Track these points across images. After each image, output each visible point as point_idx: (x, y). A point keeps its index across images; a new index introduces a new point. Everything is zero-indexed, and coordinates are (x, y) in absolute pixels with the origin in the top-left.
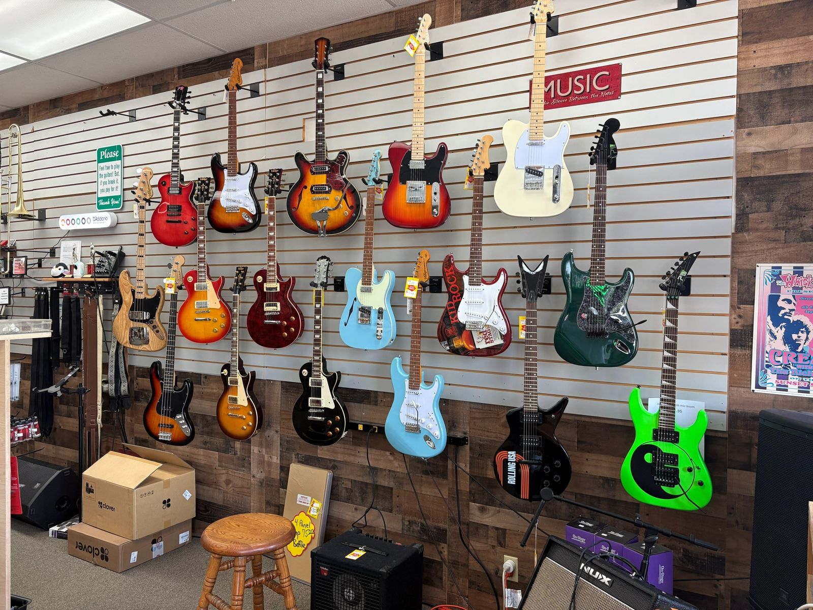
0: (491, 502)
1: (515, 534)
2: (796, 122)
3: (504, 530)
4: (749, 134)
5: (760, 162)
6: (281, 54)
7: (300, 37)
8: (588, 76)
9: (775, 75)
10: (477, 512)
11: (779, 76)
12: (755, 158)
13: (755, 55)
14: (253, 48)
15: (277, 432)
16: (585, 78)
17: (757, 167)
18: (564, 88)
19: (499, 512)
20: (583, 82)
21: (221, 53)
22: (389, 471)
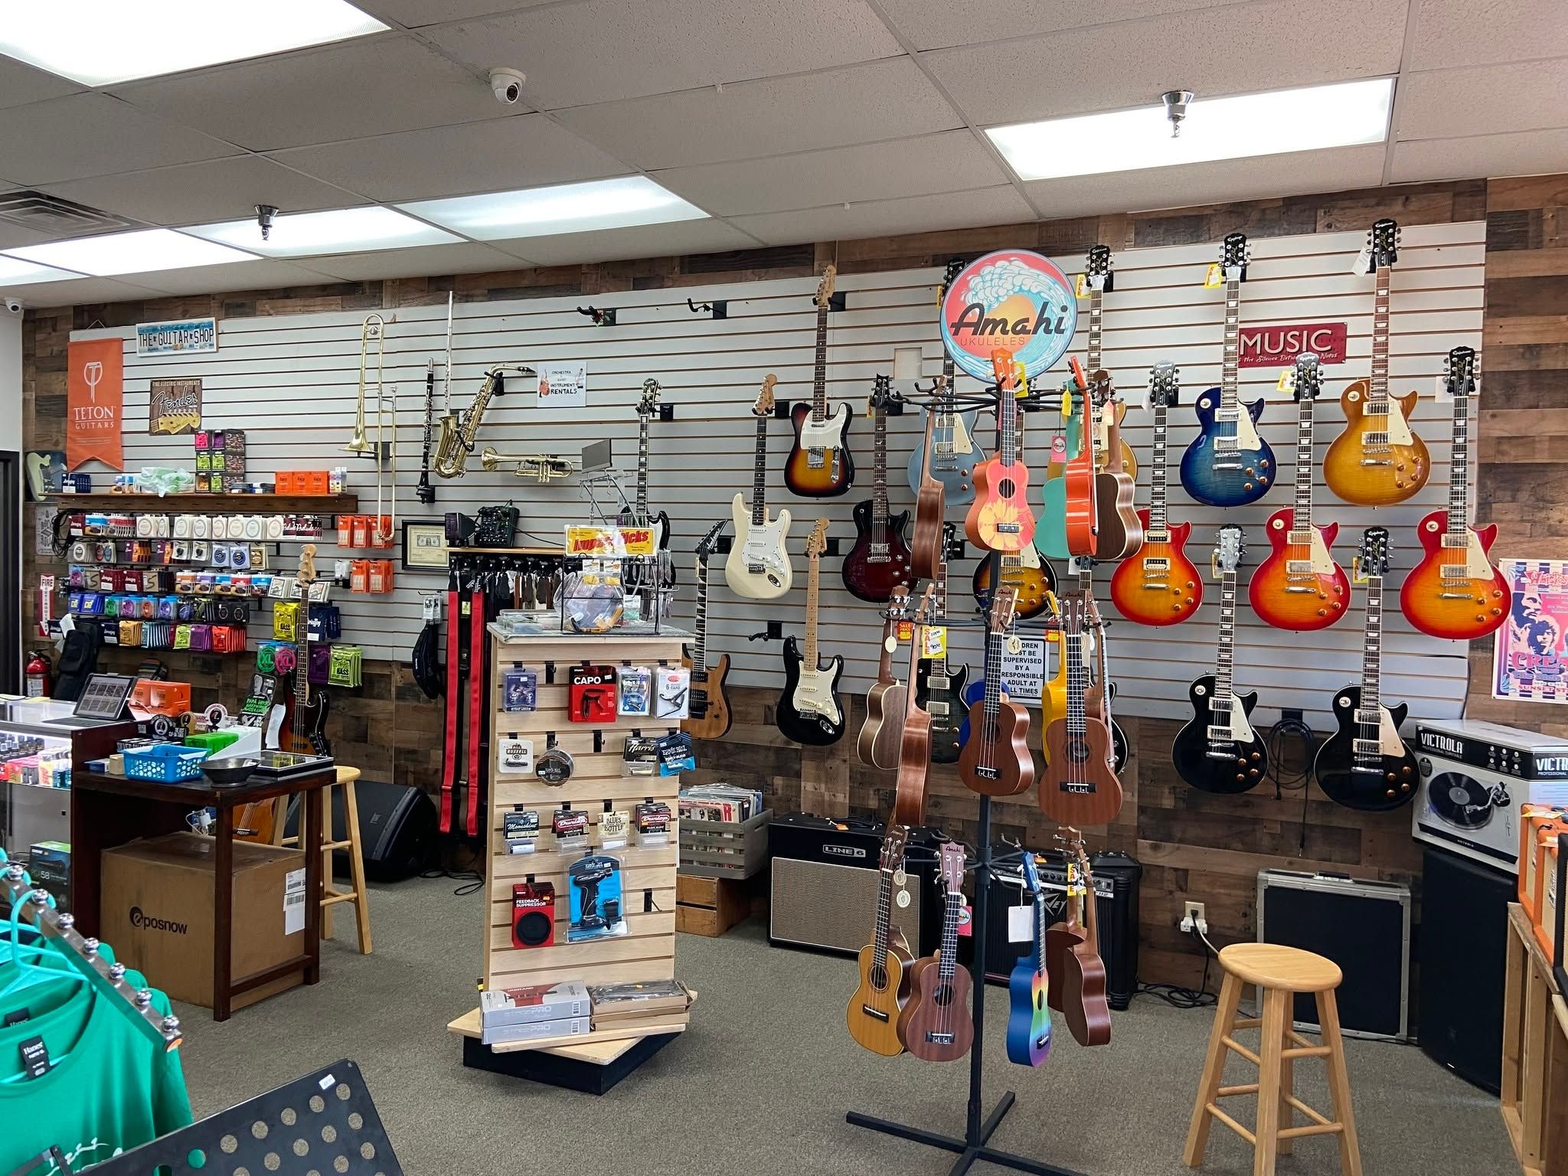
0: (1169, 838)
1: (1201, 875)
2: (1544, 407)
3: (1186, 871)
4: (1493, 416)
5: (1505, 447)
6: (858, 258)
7: (892, 239)
8: (1305, 333)
9: (1523, 355)
10: (1148, 851)
11: (1527, 355)
12: (1499, 443)
13: (1501, 330)
14: (812, 245)
15: (845, 761)
16: (1301, 335)
17: (1502, 453)
18: (1274, 344)
19: (1178, 848)
20: (1299, 339)
21: (760, 245)
22: (1021, 806)
